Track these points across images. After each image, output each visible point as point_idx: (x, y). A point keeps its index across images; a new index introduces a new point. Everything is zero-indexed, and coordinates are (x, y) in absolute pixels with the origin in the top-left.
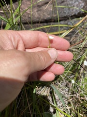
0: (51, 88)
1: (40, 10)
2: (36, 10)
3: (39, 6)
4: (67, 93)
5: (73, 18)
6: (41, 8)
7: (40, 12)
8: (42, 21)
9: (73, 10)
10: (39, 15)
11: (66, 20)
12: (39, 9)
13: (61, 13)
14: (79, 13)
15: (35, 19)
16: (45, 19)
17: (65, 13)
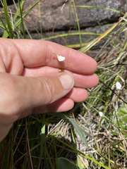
0: (70, 124)
1: (56, 13)
2: (49, 13)
3: (54, 7)
4: (94, 131)
5: (105, 24)
6: (57, 10)
7: (55, 15)
8: (59, 28)
9: (103, 12)
10: (55, 20)
11: (93, 27)
12: (54, 11)
13: (86, 16)
14: (112, 17)
15: (48, 25)
16: (63, 24)
17: (92, 16)
